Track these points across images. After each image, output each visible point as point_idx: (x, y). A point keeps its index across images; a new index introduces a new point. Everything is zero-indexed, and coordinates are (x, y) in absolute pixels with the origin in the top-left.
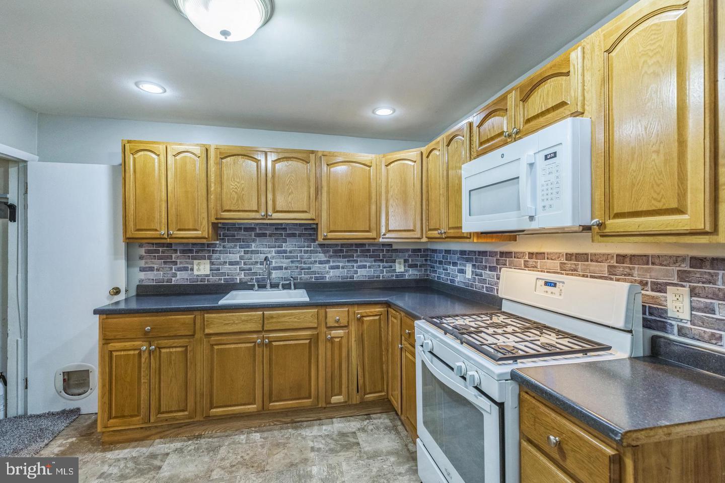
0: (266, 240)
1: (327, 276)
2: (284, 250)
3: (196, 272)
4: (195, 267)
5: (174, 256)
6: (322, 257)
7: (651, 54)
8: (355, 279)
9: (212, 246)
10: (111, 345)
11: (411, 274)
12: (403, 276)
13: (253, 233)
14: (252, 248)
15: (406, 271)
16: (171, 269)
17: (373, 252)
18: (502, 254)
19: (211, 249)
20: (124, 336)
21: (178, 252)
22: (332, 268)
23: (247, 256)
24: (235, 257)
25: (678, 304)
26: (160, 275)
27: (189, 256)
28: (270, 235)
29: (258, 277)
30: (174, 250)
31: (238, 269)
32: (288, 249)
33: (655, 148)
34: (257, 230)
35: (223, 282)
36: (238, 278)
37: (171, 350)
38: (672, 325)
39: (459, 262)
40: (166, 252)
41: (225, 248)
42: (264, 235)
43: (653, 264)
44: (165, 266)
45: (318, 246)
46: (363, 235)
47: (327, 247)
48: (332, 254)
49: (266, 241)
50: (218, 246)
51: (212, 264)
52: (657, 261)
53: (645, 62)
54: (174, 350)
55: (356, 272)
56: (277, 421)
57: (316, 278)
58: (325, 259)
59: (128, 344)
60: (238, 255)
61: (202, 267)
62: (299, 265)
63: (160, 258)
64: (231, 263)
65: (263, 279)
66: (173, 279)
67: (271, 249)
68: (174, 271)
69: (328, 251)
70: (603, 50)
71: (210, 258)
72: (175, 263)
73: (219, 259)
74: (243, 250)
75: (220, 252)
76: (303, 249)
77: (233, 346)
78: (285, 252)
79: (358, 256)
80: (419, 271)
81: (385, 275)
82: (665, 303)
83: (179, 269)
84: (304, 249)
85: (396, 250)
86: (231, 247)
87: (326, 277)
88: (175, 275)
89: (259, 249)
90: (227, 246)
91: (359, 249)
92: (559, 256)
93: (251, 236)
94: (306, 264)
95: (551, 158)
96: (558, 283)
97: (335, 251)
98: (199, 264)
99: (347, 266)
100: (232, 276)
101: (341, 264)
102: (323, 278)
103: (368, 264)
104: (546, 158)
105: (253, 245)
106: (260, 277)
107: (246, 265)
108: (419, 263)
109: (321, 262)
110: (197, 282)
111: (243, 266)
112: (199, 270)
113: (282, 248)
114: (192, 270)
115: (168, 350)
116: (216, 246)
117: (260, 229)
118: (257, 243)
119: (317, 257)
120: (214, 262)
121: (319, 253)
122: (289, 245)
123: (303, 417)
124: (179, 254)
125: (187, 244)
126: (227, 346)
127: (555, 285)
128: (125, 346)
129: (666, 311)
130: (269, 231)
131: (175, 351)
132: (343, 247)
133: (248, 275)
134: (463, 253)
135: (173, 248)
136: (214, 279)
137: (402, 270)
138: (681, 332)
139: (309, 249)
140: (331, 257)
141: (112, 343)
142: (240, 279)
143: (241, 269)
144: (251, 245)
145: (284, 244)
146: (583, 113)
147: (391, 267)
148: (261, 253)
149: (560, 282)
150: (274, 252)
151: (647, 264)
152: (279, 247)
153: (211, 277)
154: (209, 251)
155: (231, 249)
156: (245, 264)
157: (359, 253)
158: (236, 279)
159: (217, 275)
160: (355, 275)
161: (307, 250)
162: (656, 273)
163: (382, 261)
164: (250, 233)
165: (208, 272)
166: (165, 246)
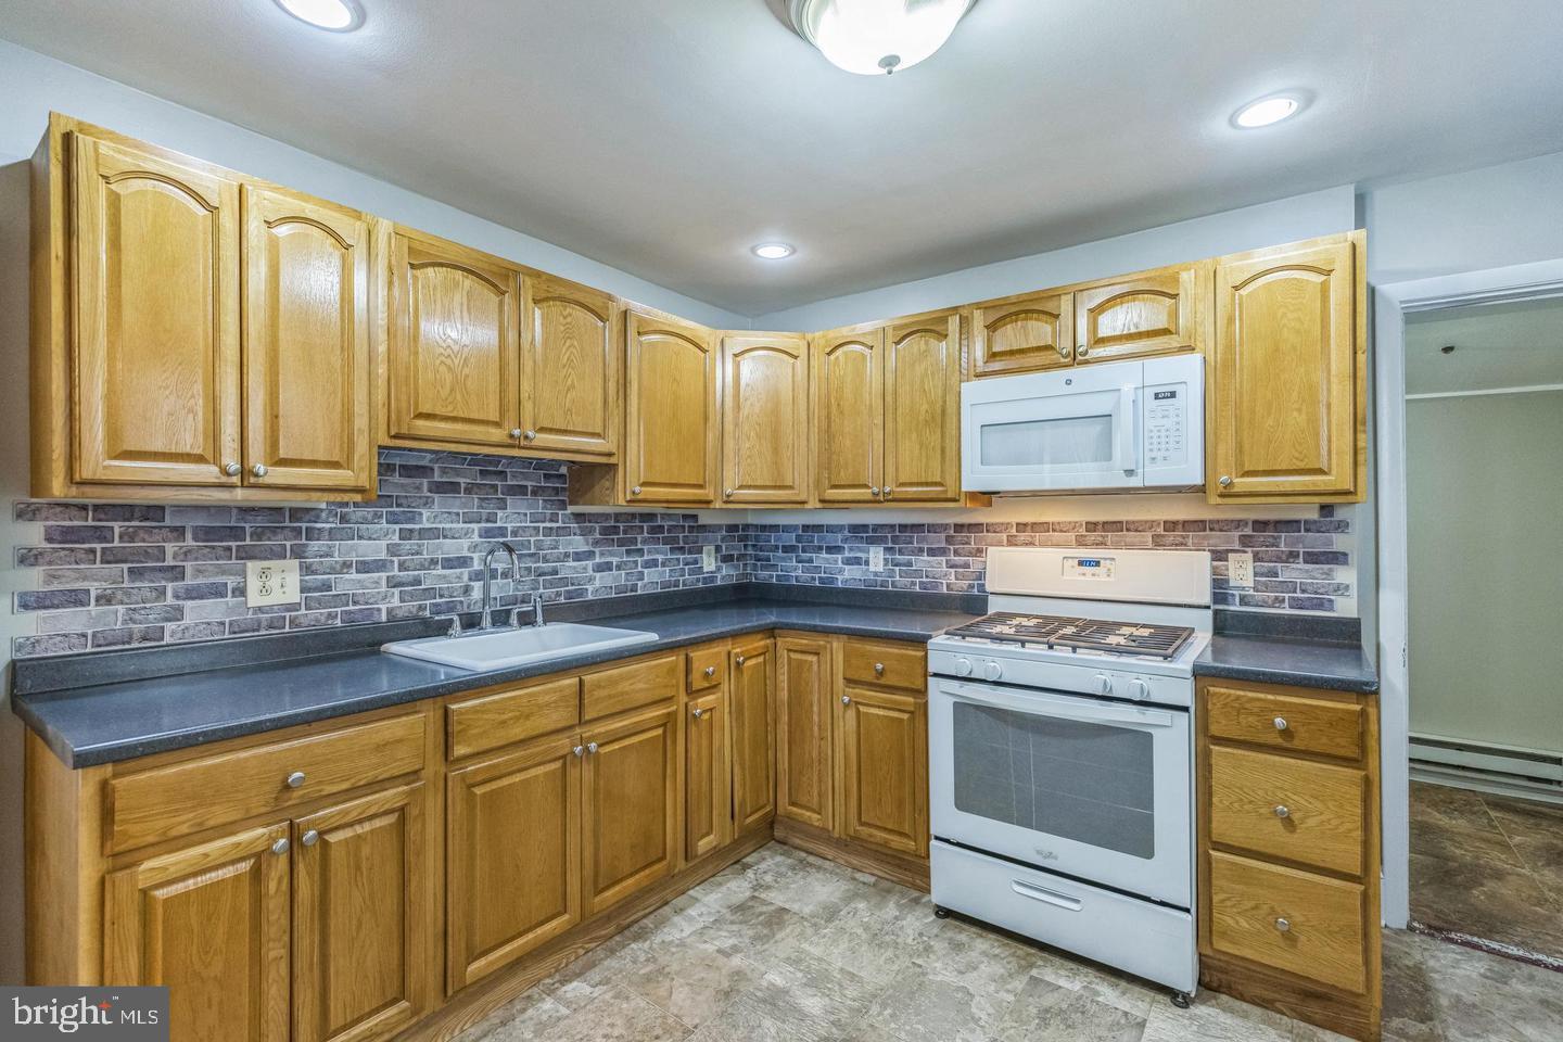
0: (458, 502)
1: (590, 588)
2: (500, 528)
3: (254, 599)
4: (253, 584)
5: (170, 548)
6: (578, 543)
7: (1291, 308)
8: (639, 592)
9: (307, 517)
10: (142, 867)
11: (726, 575)
12: (713, 579)
13: (425, 481)
14: (421, 522)
15: (719, 569)
16: (162, 592)
17: (669, 531)
18: (959, 527)
19: (304, 525)
20: (201, 824)
21: (189, 536)
22: (600, 568)
23: (408, 545)
24: (375, 549)
25: (1241, 572)
26: (115, 618)
27: (229, 549)
28: (468, 491)
29: (438, 600)
30: (174, 529)
31: (384, 582)
32: (509, 526)
33: (1295, 406)
34: (436, 475)
35: (338, 622)
36: (384, 607)
37: (359, 829)
38: (1233, 595)
39: (846, 546)
40: (142, 534)
41: (347, 522)
42: (453, 488)
43: (1211, 530)
44: (137, 584)
45: (572, 517)
46: (695, 494)
47: (590, 522)
48: (598, 536)
49: (457, 504)
50: (324, 515)
51: (307, 569)
52: (1216, 526)
53: (1284, 314)
54: (367, 827)
55: (641, 576)
56: (592, 940)
57: (569, 595)
58: (586, 549)
59: (215, 847)
60: (383, 543)
61: (274, 582)
62: (533, 566)
63: (110, 557)
64: (364, 567)
65: (452, 605)
66: (170, 626)
67: (469, 525)
68: (170, 600)
69: (591, 531)
70: (1231, 285)
71: (298, 553)
72: (177, 573)
73: (327, 556)
74: (397, 527)
75: (332, 534)
76: (542, 525)
77: (517, 778)
78: (502, 532)
79: (644, 542)
80: (737, 567)
81: (687, 581)
82: (1226, 572)
83: (194, 594)
84: (544, 525)
85: (703, 528)
86: (365, 521)
87: (587, 590)
88: (176, 614)
89: (440, 526)
90: (353, 517)
91: (645, 525)
92: (1074, 526)
93: (419, 488)
94: (547, 561)
95: (1164, 398)
96: (1102, 562)
97: (605, 531)
98: (264, 573)
99: (625, 562)
100: (367, 603)
101: (615, 560)
102: (581, 595)
103: (660, 558)
104: (1157, 396)
105: (426, 513)
106: (443, 600)
107: (406, 569)
108: (735, 553)
109: (578, 557)
110: (258, 630)
111: (396, 572)
112: (265, 591)
113: (496, 522)
114: (241, 591)
115: (347, 833)
116: (318, 517)
117: (444, 471)
118: (436, 508)
119: (570, 543)
120: (311, 564)
121: (575, 534)
122: (513, 516)
123: (638, 911)
124: (190, 542)
125: (223, 509)
126: (505, 782)
127: (1097, 564)
128: (206, 855)
129: (1227, 581)
130: (465, 477)
131: (372, 831)
132: (618, 522)
133: (413, 596)
134: (855, 528)
135: (168, 522)
136: (313, 617)
137: (713, 568)
138: (1244, 601)
139: (554, 525)
140: (596, 543)
141: (149, 858)
142: (389, 611)
143: (393, 583)
144: (421, 514)
145: (500, 514)
146: (1194, 349)
147: (696, 562)
148: (445, 537)
149: (1105, 559)
150: (476, 532)
151: (1205, 530)
152: (488, 521)
153: (303, 611)
154: (298, 531)
155: (365, 526)
156: (402, 567)
157: (646, 534)
158: (379, 610)
159: (320, 603)
160: (640, 583)
161: (550, 528)
162: (1217, 539)
163: (682, 550)
164: (418, 481)
165: (293, 595)
166: (137, 514)
